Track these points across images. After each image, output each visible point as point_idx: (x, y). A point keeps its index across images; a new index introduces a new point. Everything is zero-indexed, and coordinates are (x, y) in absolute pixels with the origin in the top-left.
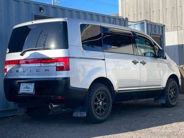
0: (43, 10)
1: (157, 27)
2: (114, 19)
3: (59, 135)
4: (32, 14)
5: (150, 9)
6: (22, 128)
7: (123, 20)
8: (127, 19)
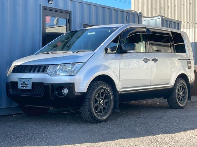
0: (52, 1)
1: (173, 23)
2: (127, 14)
3: (68, 136)
4: (40, 5)
5: (165, 4)
6: (27, 127)
7: (137, 15)
8: (141, 13)
